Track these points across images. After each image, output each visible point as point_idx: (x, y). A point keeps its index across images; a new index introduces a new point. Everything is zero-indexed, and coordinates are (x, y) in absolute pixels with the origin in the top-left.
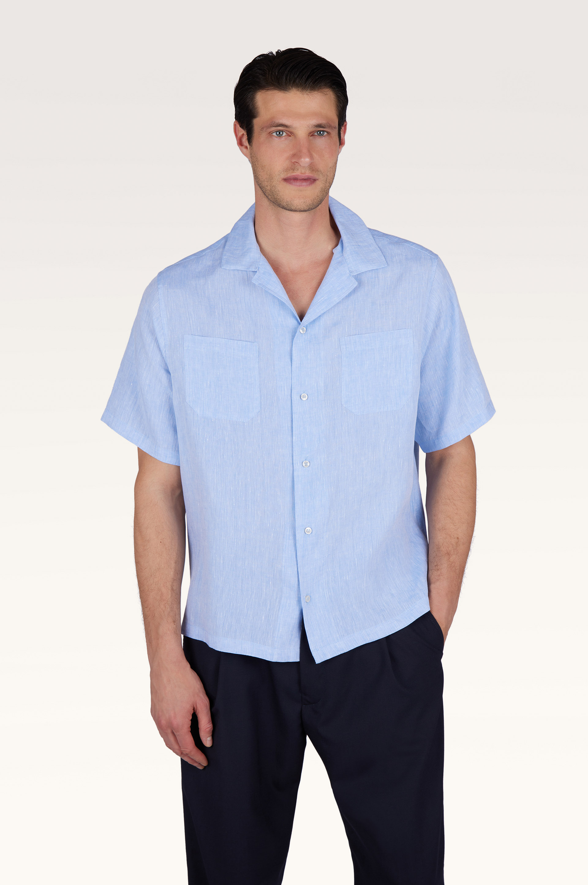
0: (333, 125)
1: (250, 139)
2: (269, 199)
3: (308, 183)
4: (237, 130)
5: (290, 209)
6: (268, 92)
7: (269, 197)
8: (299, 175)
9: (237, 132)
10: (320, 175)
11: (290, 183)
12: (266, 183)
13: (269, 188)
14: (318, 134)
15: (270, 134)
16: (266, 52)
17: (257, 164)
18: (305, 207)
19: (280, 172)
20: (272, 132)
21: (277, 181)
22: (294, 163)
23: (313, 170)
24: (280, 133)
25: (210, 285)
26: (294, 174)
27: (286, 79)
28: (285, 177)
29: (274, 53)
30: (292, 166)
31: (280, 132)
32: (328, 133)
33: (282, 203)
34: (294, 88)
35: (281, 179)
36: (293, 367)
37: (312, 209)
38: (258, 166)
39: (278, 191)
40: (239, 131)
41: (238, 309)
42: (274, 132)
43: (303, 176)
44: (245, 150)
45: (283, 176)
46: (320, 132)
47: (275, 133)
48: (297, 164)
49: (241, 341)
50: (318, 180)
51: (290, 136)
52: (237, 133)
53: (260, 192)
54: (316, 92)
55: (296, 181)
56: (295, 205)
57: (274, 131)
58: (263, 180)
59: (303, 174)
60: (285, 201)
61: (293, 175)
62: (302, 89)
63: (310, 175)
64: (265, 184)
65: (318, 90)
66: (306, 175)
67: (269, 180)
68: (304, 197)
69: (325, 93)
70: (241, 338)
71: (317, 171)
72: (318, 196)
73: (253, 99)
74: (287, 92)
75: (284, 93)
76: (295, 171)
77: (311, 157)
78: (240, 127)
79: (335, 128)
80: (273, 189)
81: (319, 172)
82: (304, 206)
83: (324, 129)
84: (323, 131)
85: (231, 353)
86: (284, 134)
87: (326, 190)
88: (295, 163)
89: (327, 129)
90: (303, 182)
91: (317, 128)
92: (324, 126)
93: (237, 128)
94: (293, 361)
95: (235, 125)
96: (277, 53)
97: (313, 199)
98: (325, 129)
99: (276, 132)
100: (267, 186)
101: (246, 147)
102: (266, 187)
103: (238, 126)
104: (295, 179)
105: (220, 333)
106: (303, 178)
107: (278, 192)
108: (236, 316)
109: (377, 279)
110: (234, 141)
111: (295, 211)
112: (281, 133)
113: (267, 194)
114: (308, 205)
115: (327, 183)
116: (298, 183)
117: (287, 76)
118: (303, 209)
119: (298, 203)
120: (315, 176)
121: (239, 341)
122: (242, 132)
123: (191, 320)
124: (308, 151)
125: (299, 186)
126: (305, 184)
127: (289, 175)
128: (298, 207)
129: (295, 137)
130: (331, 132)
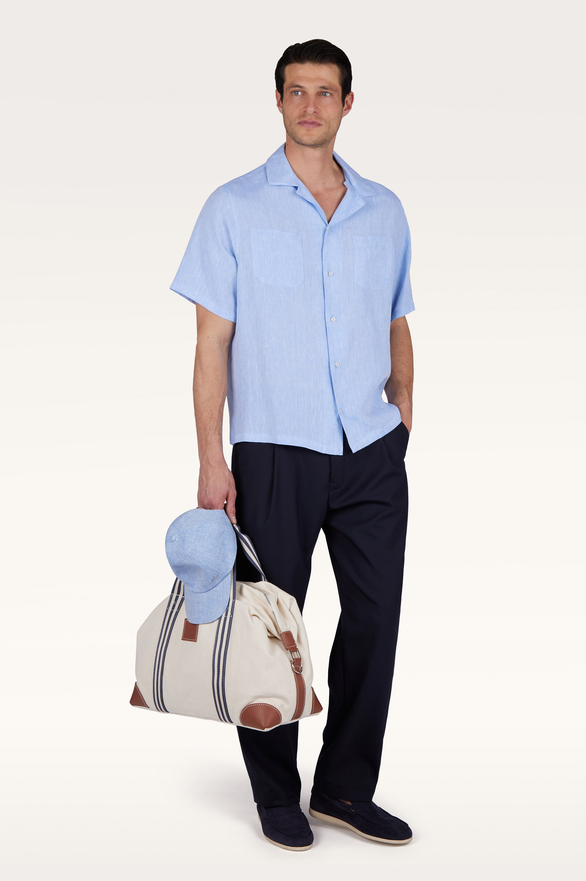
0: (335, 90)
1: (282, 100)
3: (314, 126)
5: (302, 143)
6: (292, 65)
7: (293, 137)
8: (307, 120)
9: (277, 96)
10: (326, 123)
11: (302, 125)
13: (292, 130)
14: (323, 94)
15: (292, 93)
19: (296, 118)
21: (296, 125)
23: (318, 118)
25: (261, 195)
26: (304, 119)
27: (303, 56)
28: (299, 121)
30: (303, 114)
31: (298, 92)
32: (331, 95)
33: (296, 139)
34: (308, 62)
35: (297, 123)
38: (285, 117)
44: (280, 108)
45: (297, 121)
46: (325, 93)
47: (295, 93)
50: (322, 125)
51: (304, 95)
54: (323, 65)
55: (305, 124)
56: (305, 140)
57: (294, 91)
58: (288, 125)
59: (310, 119)
60: (298, 138)
62: (314, 62)
63: (315, 121)
66: (313, 120)
67: (291, 125)
68: (311, 136)
69: (330, 66)
71: (321, 118)
72: (322, 136)
74: (303, 64)
75: (301, 65)
76: (305, 117)
77: (316, 107)
79: (338, 93)
80: (294, 132)
81: (322, 120)
82: (311, 142)
85: (284, 240)
86: (300, 93)
89: (329, 90)
91: (322, 89)
92: (327, 88)
95: (276, 92)
97: (317, 138)
98: (327, 90)
100: (289, 129)
104: (306, 122)
106: (310, 122)
107: (296, 132)
111: (305, 145)
113: (291, 135)
116: (307, 125)
117: (304, 53)
118: (310, 144)
119: (306, 139)
120: (319, 122)
121: (289, 233)
122: (279, 94)
124: (314, 104)
125: (308, 127)
126: (311, 126)
127: (301, 120)
128: (306, 142)
129: (306, 95)
130: (334, 94)
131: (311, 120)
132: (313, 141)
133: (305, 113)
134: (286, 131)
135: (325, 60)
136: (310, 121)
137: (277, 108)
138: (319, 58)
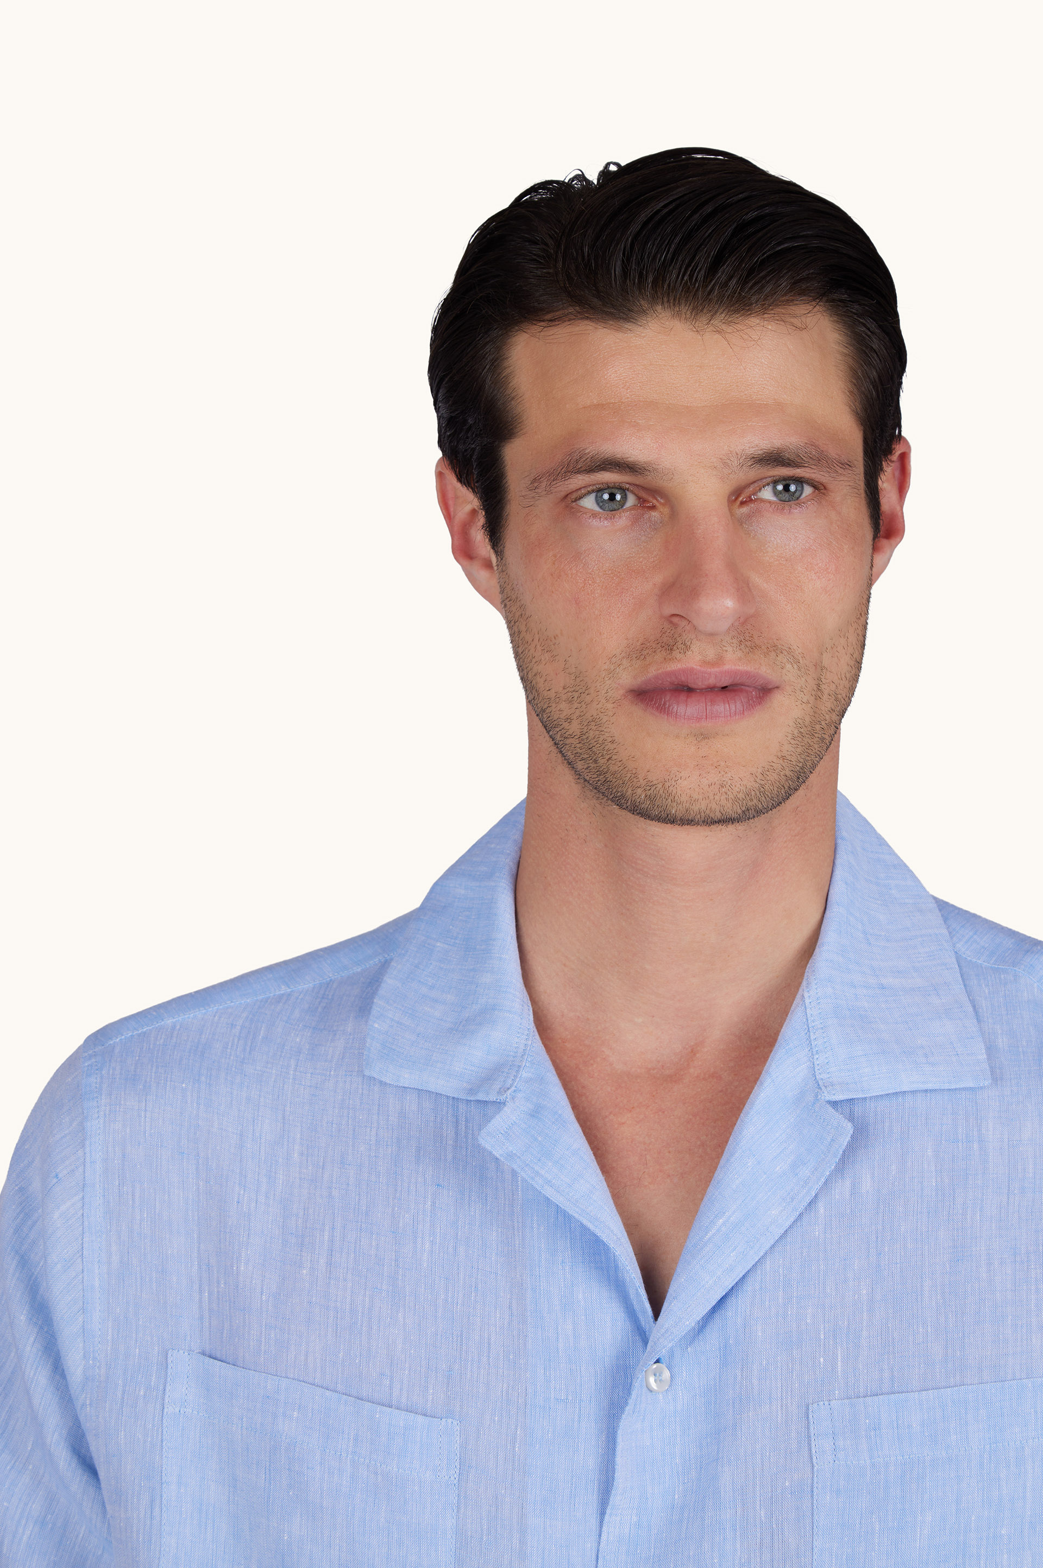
0: (833, 452)
1: (495, 530)
2: (578, 774)
3: (736, 704)
4: (450, 495)
5: (664, 816)
6: (553, 331)
7: (580, 765)
8: (692, 670)
9: (451, 503)
10: (789, 666)
11: (663, 709)
12: (563, 706)
13: (575, 728)
14: (776, 493)
15: (570, 501)
16: (562, 174)
17: (523, 628)
18: (729, 805)
19: (614, 660)
20: (574, 496)
21: (607, 700)
22: (671, 622)
23: (754, 648)
24: (612, 497)
25: (296, 1147)
26: (673, 667)
27: (625, 274)
28: (639, 681)
29: (593, 176)
30: (663, 633)
31: (614, 491)
32: (816, 486)
33: (630, 791)
34: (659, 308)
35: (622, 692)
36: (604, 1537)
37: (759, 812)
38: (528, 637)
39: (612, 742)
40: (456, 497)
41: (396, 1260)
42: (589, 493)
43: (710, 674)
44: (483, 574)
45: (628, 677)
46: (784, 483)
47: (593, 496)
48: (683, 623)
49: (391, 1406)
50: (777, 687)
51: (652, 507)
52: (452, 509)
53: (546, 743)
54: (754, 321)
55: (683, 697)
56: (684, 798)
57: (583, 491)
58: (552, 694)
59: (714, 664)
60: (643, 783)
61: (669, 669)
62: (693, 309)
63: (740, 668)
64: (561, 710)
65: (764, 310)
66: (727, 667)
67: (576, 695)
68: (723, 764)
69: (796, 321)
70: (391, 1388)
71: (775, 648)
72: (783, 758)
73: (497, 362)
74: (628, 325)
75: (619, 329)
76: (676, 654)
77: (744, 590)
78: (460, 479)
79: (847, 465)
80: (591, 734)
81: (781, 656)
82: (724, 802)
83: (798, 472)
84: (800, 481)
85: (344, 1455)
86: (631, 500)
87: (818, 727)
88: (675, 620)
89: (807, 470)
90: (713, 702)
92: (792, 457)
93: (449, 487)
94: (608, 1511)
95: (440, 475)
96: (605, 174)
97: (760, 770)
98: (805, 472)
99: (600, 491)
100: (569, 720)
101: (488, 565)
102: (566, 725)
103: (451, 478)
104: (684, 689)
105: (306, 1359)
106: (712, 681)
107: (612, 746)
108: (384, 1287)
109: (976, 1146)
110: (443, 537)
111: (686, 821)
112: (618, 497)
113: (569, 754)
114: (741, 796)
115: (825, 697)
116: (694, 706)
117: (628, 260)
118: (718, 815)
119: (696, 787)
120: (763, 669)
121: (379, 1408)
122: (469, 501)
123: (207, 1288)
124: (732, 566)
125: (699, 719)
126: (721, 707)
127: (653, 672)
128: (696, 808)
129: (666, 510)
130: (830, 486)
131: (715, 670)
132: (736, 799)
133: (675, 626)
134: (530, 702)
135: (768, 289)
136: (715, 676)
137: (455, 570)
138: (726, 284)
